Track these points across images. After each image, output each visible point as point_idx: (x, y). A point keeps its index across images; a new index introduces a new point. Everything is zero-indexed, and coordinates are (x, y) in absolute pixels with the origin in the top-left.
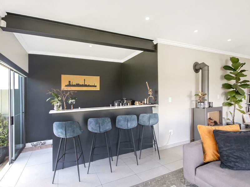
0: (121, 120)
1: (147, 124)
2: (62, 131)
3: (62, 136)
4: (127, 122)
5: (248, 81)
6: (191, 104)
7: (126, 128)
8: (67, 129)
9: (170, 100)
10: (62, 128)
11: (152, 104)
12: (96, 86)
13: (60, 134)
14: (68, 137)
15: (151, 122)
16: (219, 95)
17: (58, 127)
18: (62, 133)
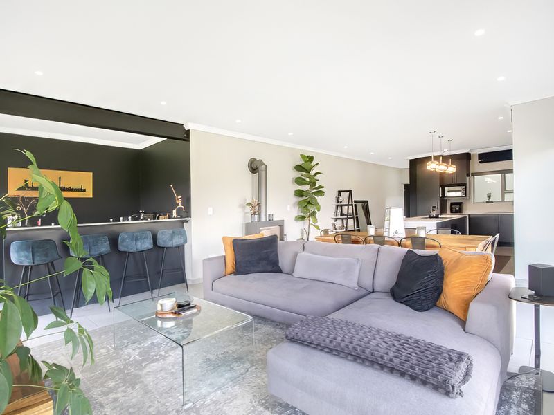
0: (126, 239)
1: (169, 244)
2: (26, 253)
3: (27, 262)
4: (136, 241)
5: (323, 187)
6: (245, 217)
7: (134, 250)
8: (36, 250)
9: (210, 211)
10: (26, 249)
11: (181, 217)
12: (85, 190)
13: (23, 259)
14: (36, 263)
15: (177, 241)
16: (289, 206)
17: (20, 249)
18: (27, 257)
